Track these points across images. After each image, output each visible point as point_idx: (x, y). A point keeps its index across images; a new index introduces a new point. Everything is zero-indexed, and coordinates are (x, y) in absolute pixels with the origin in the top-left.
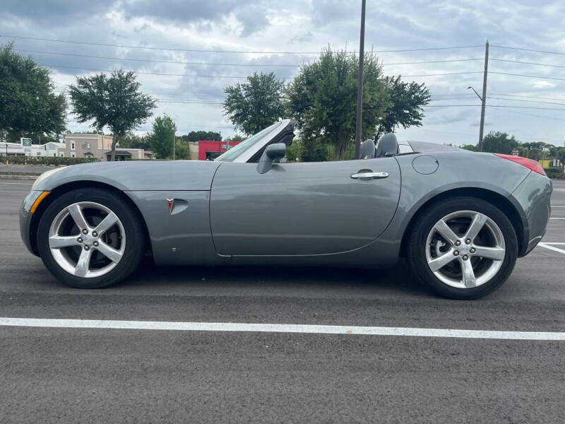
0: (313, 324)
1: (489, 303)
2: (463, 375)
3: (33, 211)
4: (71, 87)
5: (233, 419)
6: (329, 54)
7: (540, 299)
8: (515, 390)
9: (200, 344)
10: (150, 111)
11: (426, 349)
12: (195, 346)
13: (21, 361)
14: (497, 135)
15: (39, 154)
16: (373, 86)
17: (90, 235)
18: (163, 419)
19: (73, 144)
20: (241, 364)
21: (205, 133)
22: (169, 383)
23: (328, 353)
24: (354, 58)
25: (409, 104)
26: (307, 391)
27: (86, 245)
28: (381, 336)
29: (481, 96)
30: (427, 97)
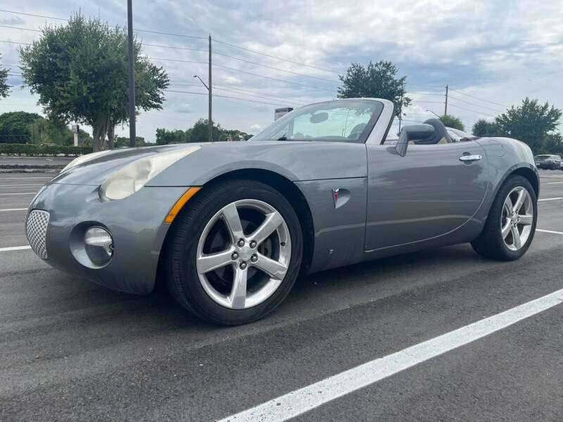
3: (169, 219)
17: (247, 247)
27: (242, 262)
30: (166, 81)
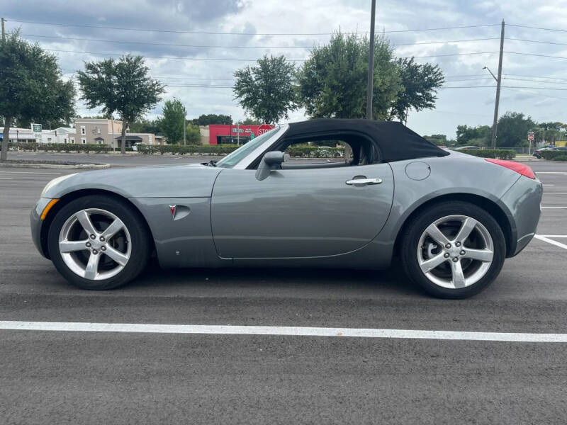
0: (306, 326)
1: (476, 302)
2: (439, 377)
3: (43, 217)
4: (79, 73)
5: (224, 421)
6: (340, 37)
7: (527, 297)
8: (484, 393)
9: (200, 347)
10: (159, 96)
11: (408, 351)
12: (195, 350)
13: (36, 366)
14: (513, 116)
15: (49, 139)
16: (385, 70)
17: (98, 240)
18: (162, 422)
19: (83, 130)
20: (236, 367)
21: (216, 116)
22: (169, 387)
23: (316, 356)
24: (365, 41)
25: (422, 87)
26: (294, 394)
27: (94, 250)
28: (369, 338)
29: (497, 76)
30: (440, 79)
